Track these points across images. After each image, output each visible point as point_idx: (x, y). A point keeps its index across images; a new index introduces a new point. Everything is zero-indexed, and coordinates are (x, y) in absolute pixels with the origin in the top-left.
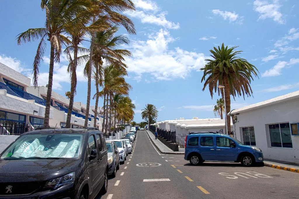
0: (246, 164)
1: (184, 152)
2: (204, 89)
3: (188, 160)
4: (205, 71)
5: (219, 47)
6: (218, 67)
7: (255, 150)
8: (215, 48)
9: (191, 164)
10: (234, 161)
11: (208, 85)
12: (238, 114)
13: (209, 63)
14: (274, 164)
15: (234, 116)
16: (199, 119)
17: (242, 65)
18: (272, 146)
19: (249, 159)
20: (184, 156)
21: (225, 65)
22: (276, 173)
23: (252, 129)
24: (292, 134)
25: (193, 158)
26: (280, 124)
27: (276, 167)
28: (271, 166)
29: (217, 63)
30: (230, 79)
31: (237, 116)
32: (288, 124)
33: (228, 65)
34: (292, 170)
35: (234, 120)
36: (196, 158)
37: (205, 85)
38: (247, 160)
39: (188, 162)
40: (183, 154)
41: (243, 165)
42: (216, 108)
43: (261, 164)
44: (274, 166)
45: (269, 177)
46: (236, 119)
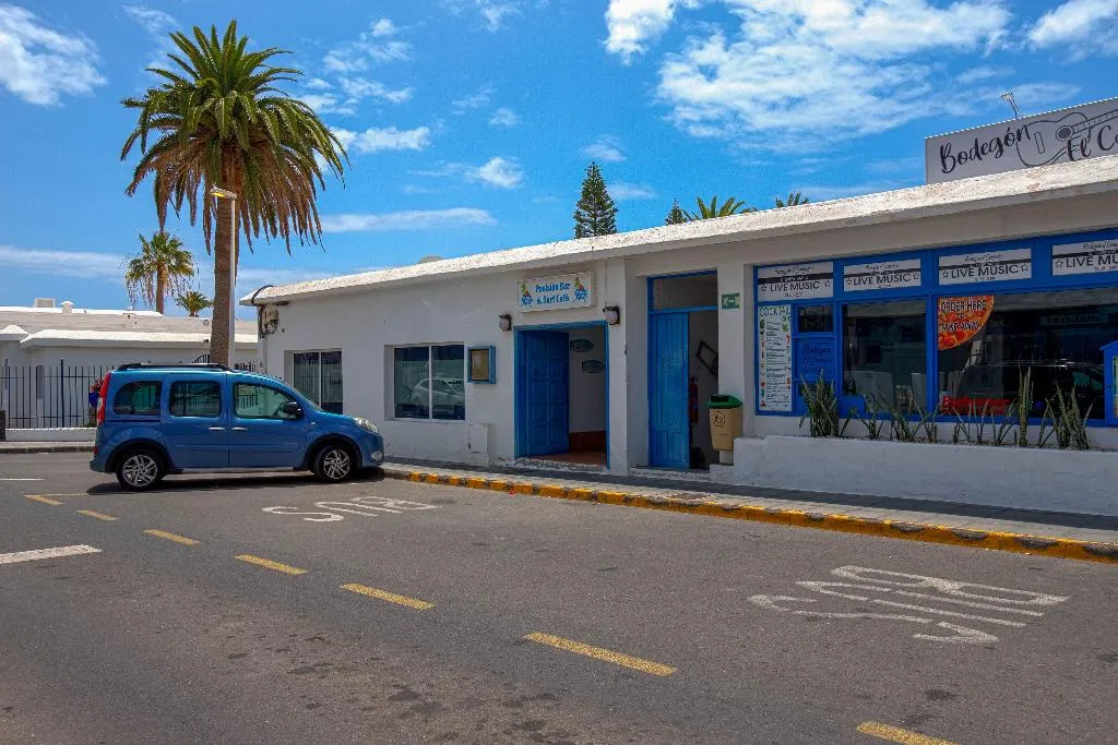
0: (332, 476)
1: (93, 444)
2: (132, 189)
3: (108, 470)
4: (145, 115)
5: (214, 30)
6: (209, 114)
7: (364, 427)
8: (197, 32)
9: (124, 487)
10: (292, 468)
11: (151, 176)
12: (284, 303)
13: (166, 86)
14: (417, 471)
15: (267, 310)
16: (75, 311)
17: (301, 128)
18: (396, 416)
19: (343, 458)
20: (91, 456)
21: (237, 111)
22: (443, 496)
23: (334, 358)
24: (470, 380)
25: (133, 463)
26: (433, 347)
27: (423, 479)
28: (409, 477)
29: (204, 94)
30: (249, 169)
31: (281, 309)
32: (461, 348)
33: (250, 113)
34: (476, 485)
35: (266, 326)
36: (147, 461)
37: (139, 173)
38: (336, 463)
39: (112, 478)
40: (88, 449)
41: (321, 478)
42: (138, 270)
43: (374, 474)
44: (420, 476)
45: (428, 507)
46: (275, 322)
